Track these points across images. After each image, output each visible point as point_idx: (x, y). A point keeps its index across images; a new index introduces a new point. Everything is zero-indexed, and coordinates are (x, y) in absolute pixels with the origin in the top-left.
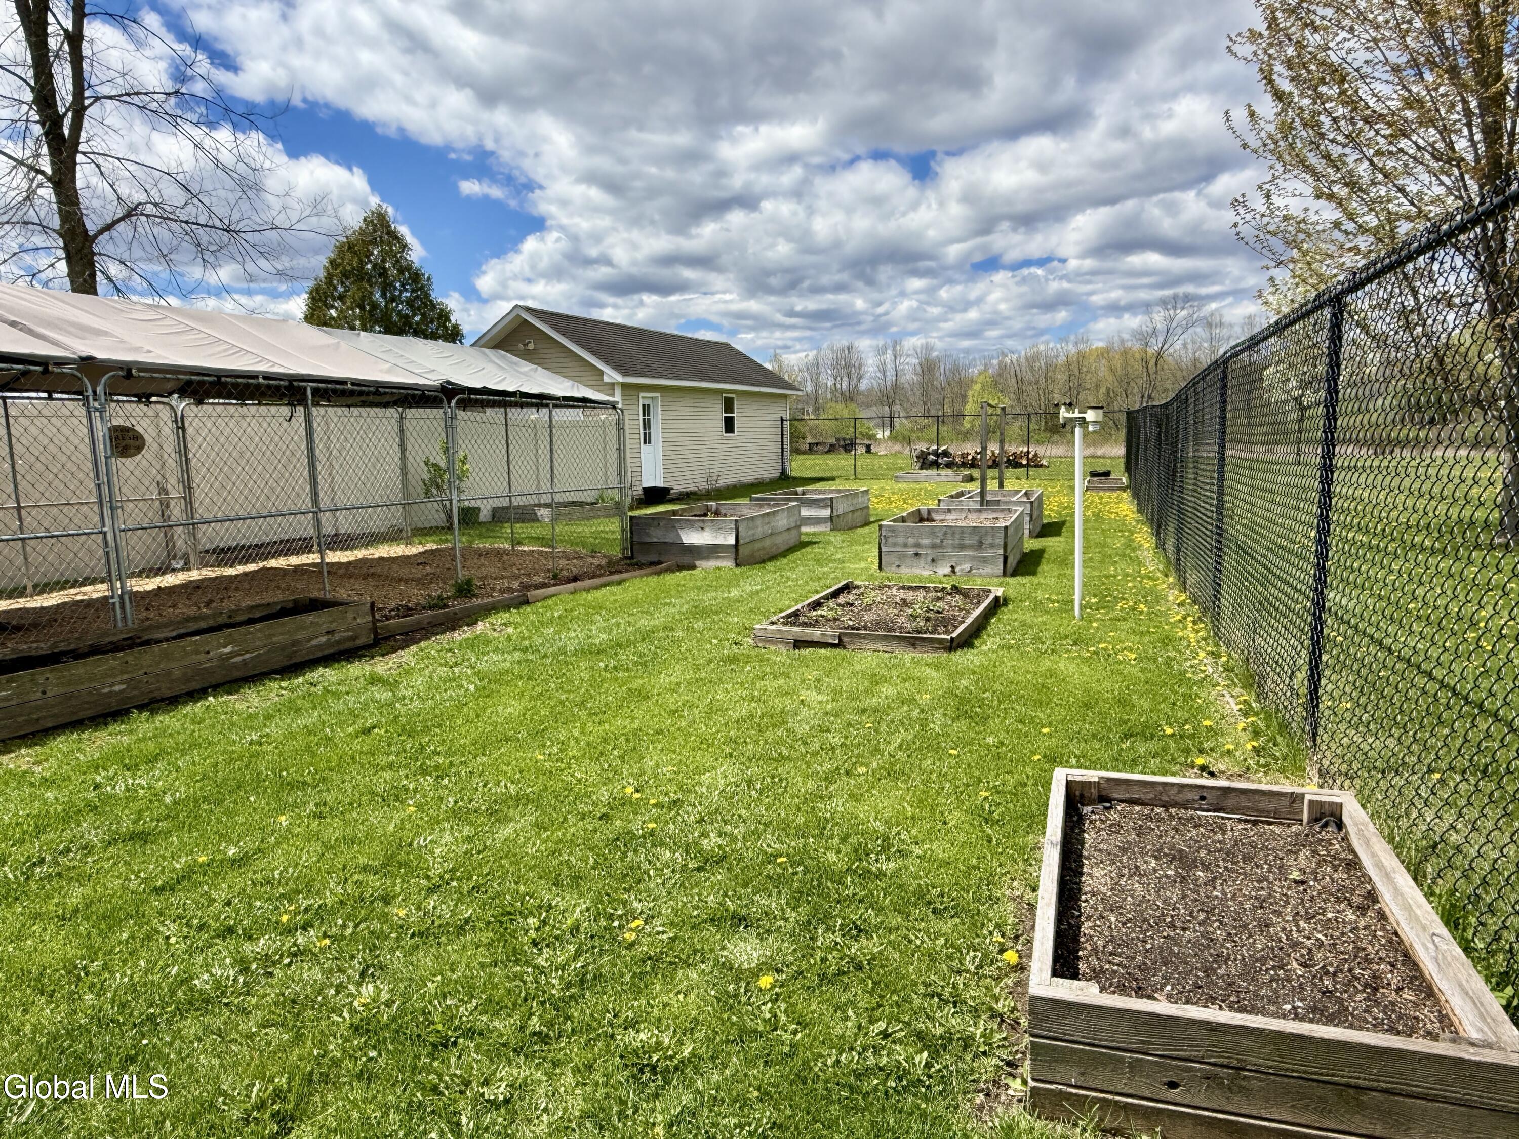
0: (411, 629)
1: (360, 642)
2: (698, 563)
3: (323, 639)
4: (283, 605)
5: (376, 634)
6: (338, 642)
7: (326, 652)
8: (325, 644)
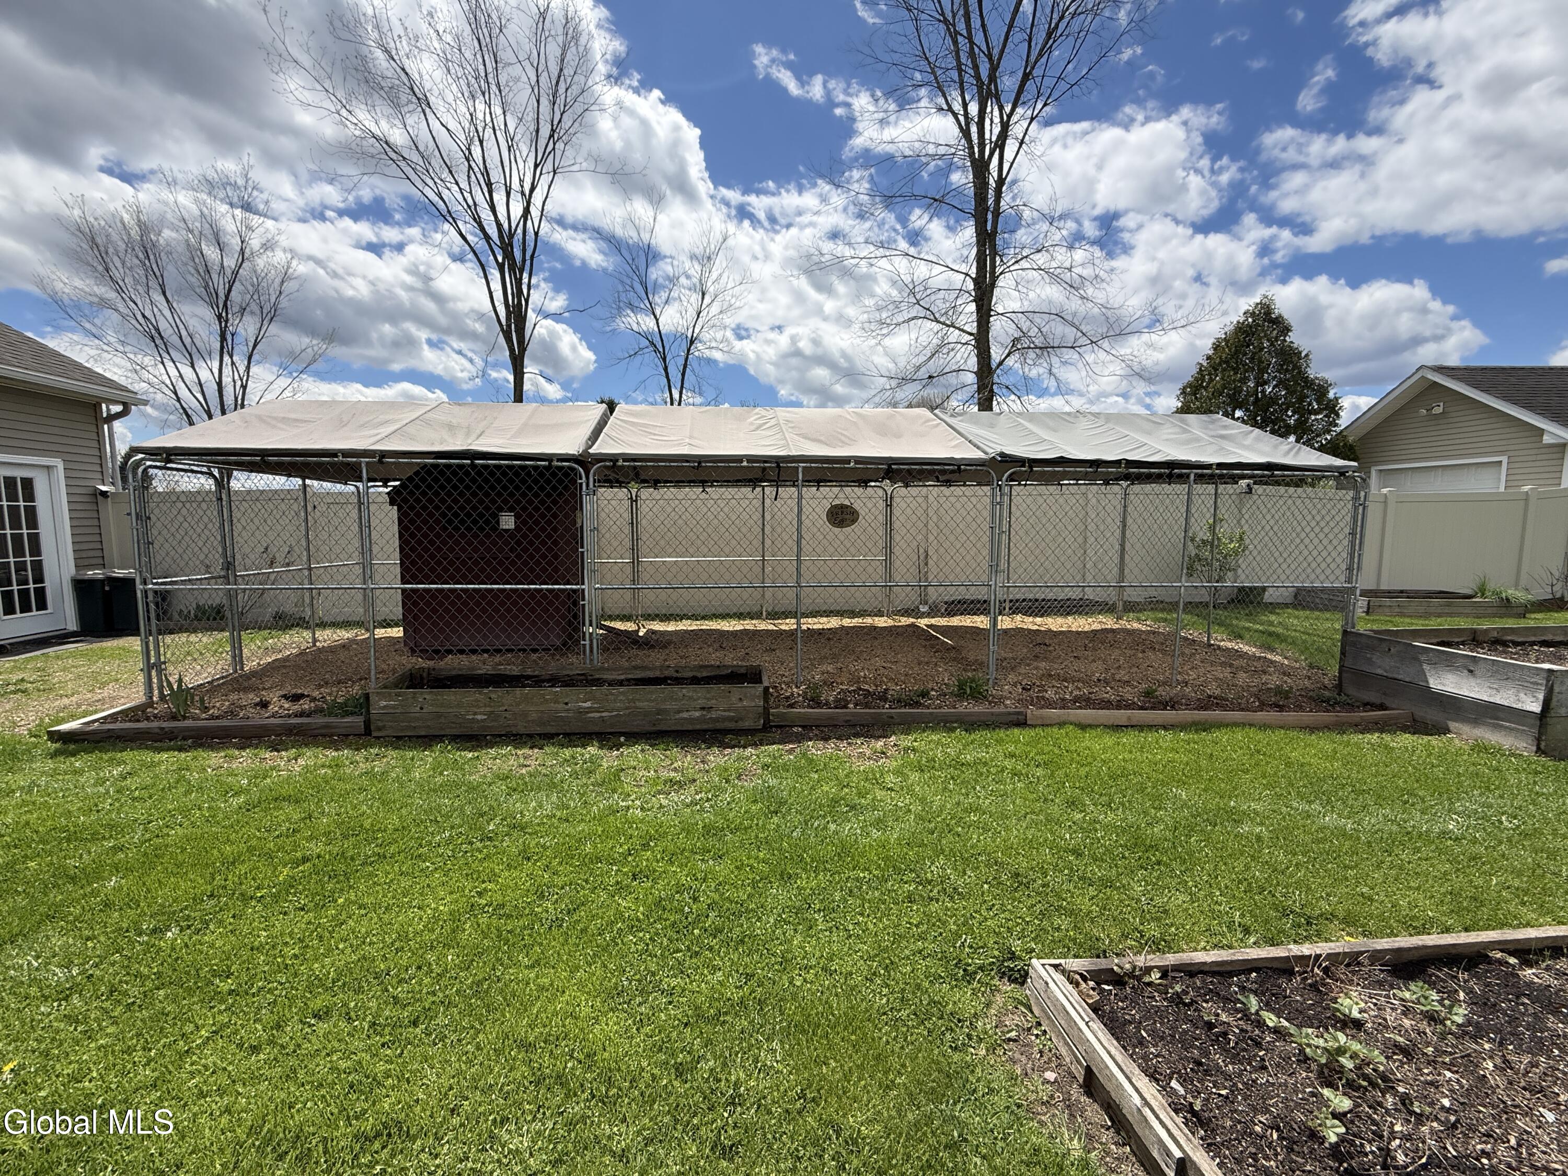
0: (818, 723)
1: (747, 724)
2: (1452, 725)
3: (697, 714)
4: (735, 669)
5: (767, 720)
6: (716, 720)
7: (698, 727)
8: (697, 719)
